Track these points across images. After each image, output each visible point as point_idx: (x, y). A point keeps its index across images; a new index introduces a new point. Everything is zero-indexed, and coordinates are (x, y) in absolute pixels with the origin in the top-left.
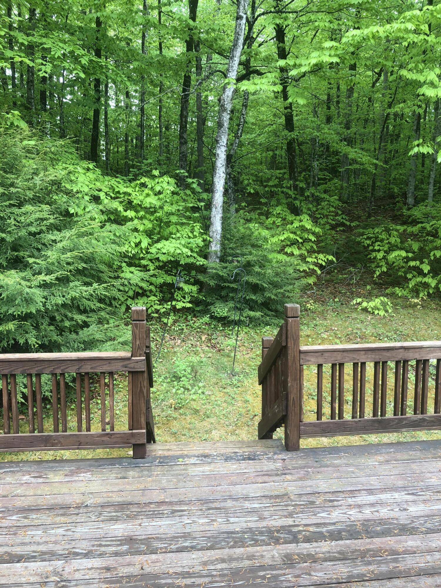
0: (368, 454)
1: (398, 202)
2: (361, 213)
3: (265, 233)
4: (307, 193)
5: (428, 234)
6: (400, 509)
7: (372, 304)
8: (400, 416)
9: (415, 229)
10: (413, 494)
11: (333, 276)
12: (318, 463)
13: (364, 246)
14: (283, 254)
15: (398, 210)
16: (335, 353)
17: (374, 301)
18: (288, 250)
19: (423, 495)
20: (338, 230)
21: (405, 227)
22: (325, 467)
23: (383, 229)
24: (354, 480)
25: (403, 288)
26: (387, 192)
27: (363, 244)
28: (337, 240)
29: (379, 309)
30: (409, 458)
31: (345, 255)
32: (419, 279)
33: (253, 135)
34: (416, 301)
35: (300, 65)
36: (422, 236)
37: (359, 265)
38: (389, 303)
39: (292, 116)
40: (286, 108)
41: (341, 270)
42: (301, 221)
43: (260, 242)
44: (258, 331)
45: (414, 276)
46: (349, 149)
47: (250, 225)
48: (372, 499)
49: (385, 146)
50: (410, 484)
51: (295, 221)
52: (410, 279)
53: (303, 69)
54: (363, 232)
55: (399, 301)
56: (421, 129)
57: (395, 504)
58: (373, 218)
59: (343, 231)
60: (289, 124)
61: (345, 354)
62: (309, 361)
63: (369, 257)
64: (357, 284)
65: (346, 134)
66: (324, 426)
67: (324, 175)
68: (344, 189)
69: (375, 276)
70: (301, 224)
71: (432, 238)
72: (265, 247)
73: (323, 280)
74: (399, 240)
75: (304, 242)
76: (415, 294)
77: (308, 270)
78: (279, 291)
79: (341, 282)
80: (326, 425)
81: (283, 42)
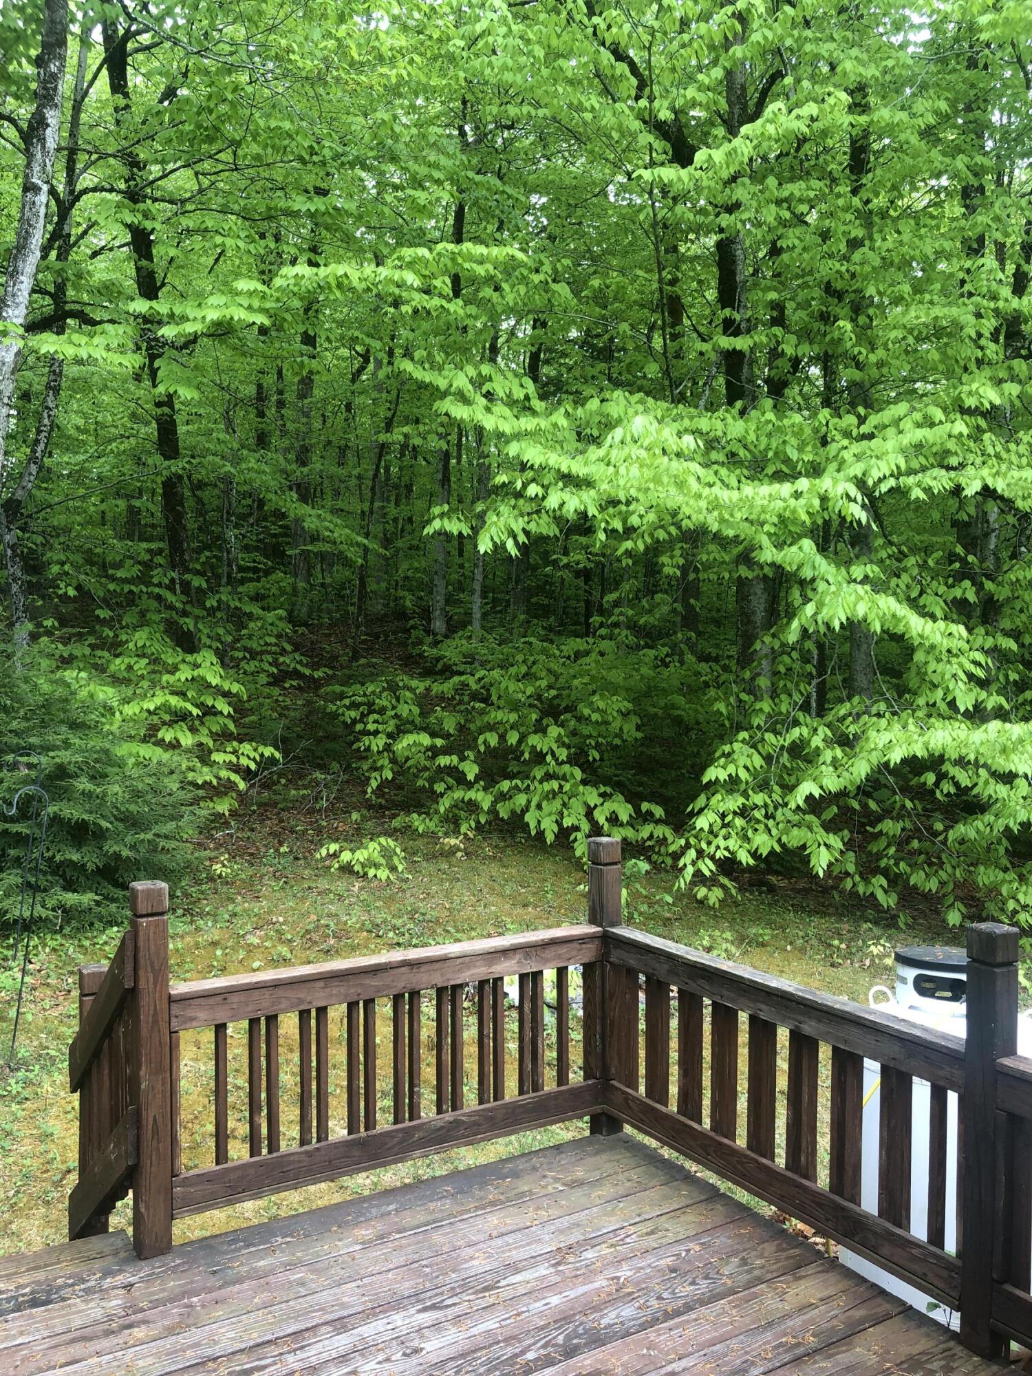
0: (340, 1227)
1: (413, 627)
2: (337, 648)
3: (106, 693)
4: (211, 602)
5: (475, 696)
6: (404, 1354)
7: (362, 855)
8: (407, 1124)
9: (446, 687)
10: (434, 1307)
11: (275, 793)
12: (218, 1276)
13: (344, 723)
14: (154, 744)
15: (414, 645)
16: (256, 992)
17: (366, 848)
18: (167, 735)
19: (454, 1304)
20: (287, 685)
21: (428, 683)
22: (234, 1283)
23: (385, 685)
24: (303, 1304)
25: (427, 814)
26: (392, 604)
27: (341, 718)
28: (286, 708)
29: (377, 866)
30: (429, 1218)
31: (304, 743)
32: (458, 794)
33: (80, 457)
34: (453, 841)
35: (184, 319)
36: (461, 702)
37: (335, 766)
38: (398, 850)
39: (173, 423)
40: (159, 404)
41: (296, 778)
42: (196, 666)
43: (93, 717)
44: (87, 943)
45: (449, 788)
46: (305, 509)
47: (67, 673)
48: (343, 1342)
49: (383, 507)
50: (428, 1285)
51: (182, 666)
52: (442, 795)
53: (190, 328)
54: (342, 693)
55: (419, 843)
56: (453, 479)
57: (394, 1342)
58: (363, 661)
59: (299, 688)
60: (167, 440)
61: (280, 992)
62: (192, 1019)
63: (355, 746)
64: (331, 810)
65: (298, 473)
66: (233, 1176)
67: (254, 561)
68: (300, 594)
69: (369, 790)
70: (196, 673)
71: (483, 705)
72: (107, 727)
73: (252, 804)
74: (416, 710)
75: (204, 714)
76: (452, 826)
77: (215, 782)
78: (142, 836)
79: (295, 806)
80: (239, 1173)
81: (150, 258)
